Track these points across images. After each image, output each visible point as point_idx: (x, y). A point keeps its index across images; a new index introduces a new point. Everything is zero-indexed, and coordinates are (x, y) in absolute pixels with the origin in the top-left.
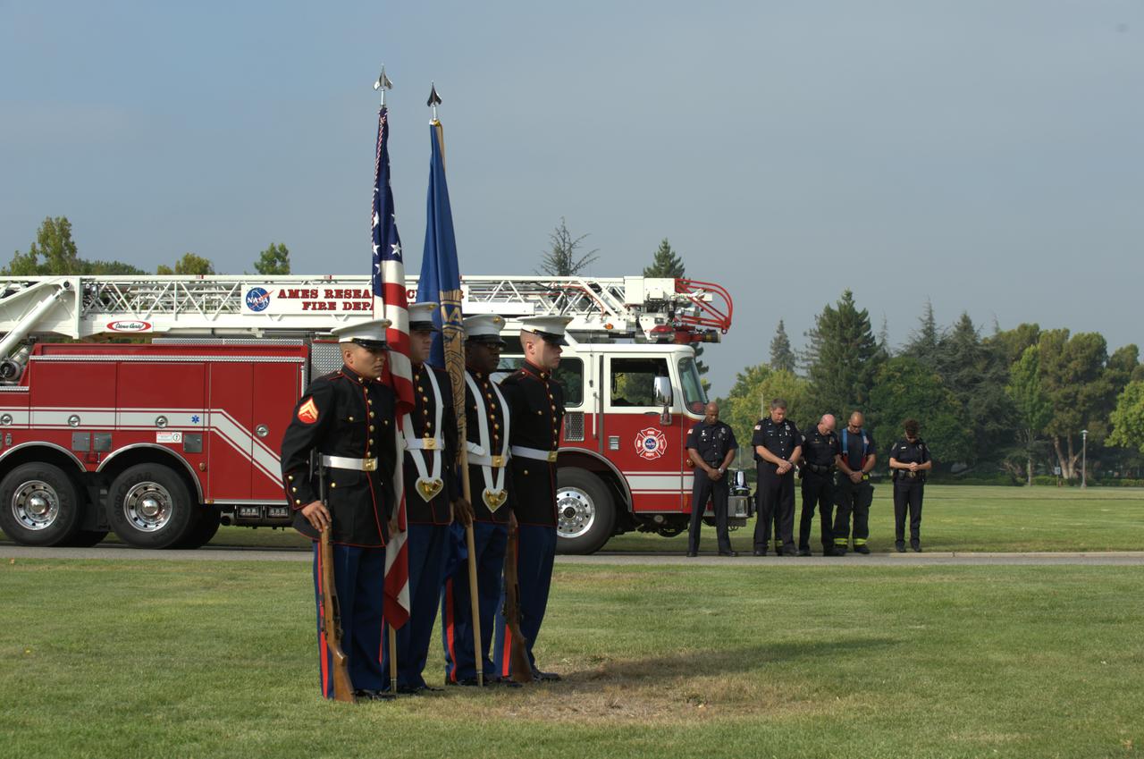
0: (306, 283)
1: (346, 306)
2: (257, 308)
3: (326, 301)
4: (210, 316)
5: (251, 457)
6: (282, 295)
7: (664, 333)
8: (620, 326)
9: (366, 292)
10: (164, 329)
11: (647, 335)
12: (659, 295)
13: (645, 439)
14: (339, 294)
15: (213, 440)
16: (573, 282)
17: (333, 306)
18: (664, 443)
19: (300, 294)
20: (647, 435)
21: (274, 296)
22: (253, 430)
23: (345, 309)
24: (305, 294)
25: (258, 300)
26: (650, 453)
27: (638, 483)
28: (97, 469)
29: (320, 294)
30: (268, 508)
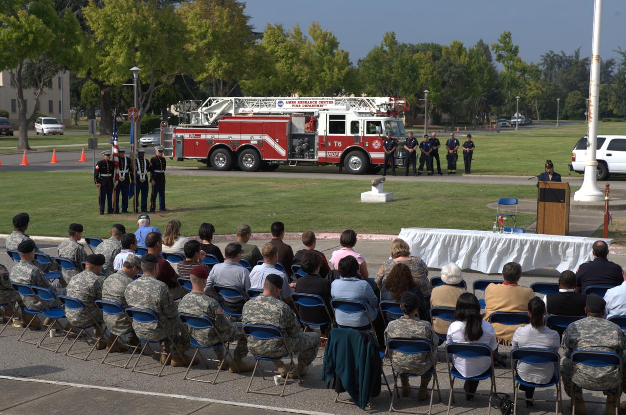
0: (293, 99)
1: (303, 106)
2: (281, 106)
3: (298, 104)
4: (269, 108)
5: (274, 147)
6: (287, 103)
8: (375, 111)
9: (308, 102)
10: (257, 112)
11: (380, 114)
12: (385, 102)
14: (301, 102)
15: (263, 143)
17: (300, 106)
18: (380, 145)
19: (291, 102)
20: (375, 142)
21: (285, 103)
22: (275, 140)
25: (281, 104)
26: (376, 147)
27: (373, 155)
28: (236, 150)
29: (297, 102)
30: (279, 161)
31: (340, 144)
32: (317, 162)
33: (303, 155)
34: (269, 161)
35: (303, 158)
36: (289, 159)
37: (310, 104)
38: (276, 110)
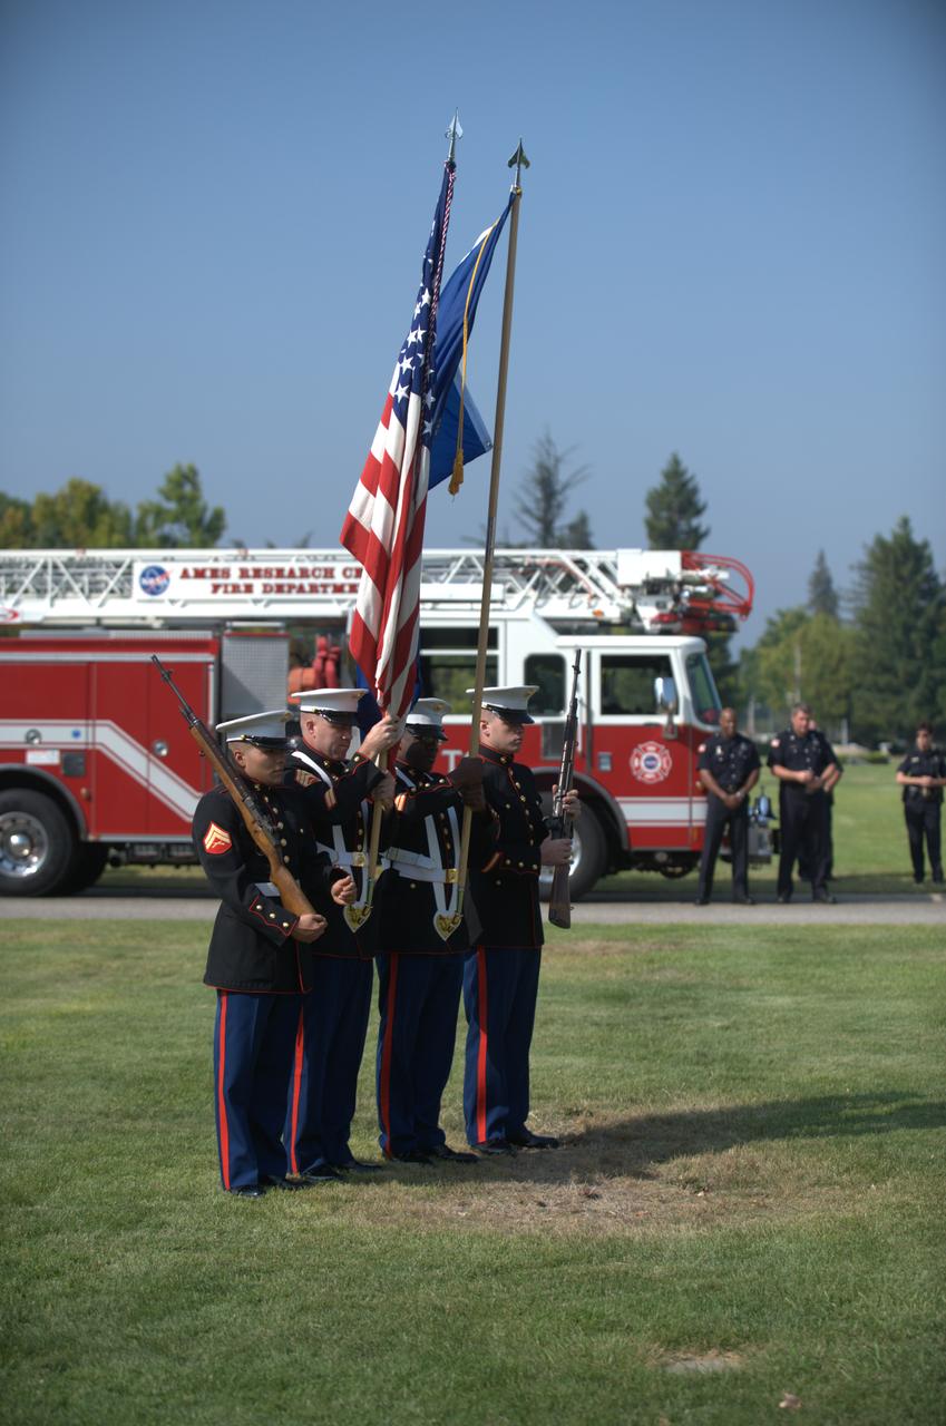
0: (216, 560)
1: (267, 589)
2: (154, 591)
3: (242, 582)
5: (147, 781)
7: (667, 622)
8: (613, 613)
9: (292, 570)
10: (37, 619)
11: (647, 625)
12: (661, 574)
13: (644, 757)
15: (92, 763)
16: (552, 557)
18: (668, 762)
19: (208, 573)
20: (645, 750)
22: (149, 747)
23: (265, 591)
24: (215, 573)
25: (155, 581)
26: (650, 775)
27: (636, 812)
29: (234, 573)
30: (169, 845)
34: (117, 846)
37: (297, 582)
38: (134, 607)
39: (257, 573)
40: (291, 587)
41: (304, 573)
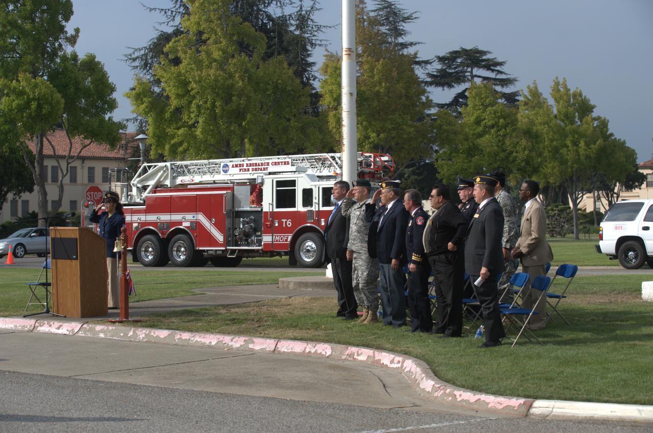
0: (241, 161)
2: (225, 172)
3: (247, 168)
4: (212, 176)
5: (210, 231)
6: (233, 166)
9: (259, 164)
10: (198, 182)
14: (250, 164)
15: (197, 225)
16: (325, 156)
17: (248, 170)
21: (230, 167)
22: (210, 220)
24: (240, 165)
25: (226, 169)
28: (165, 236)
29: (245, 165)
30: (216, 250)
31: (289, 223)
32: (262, 250)
33: (246, 240)
34: (204, 251)
35: (248, 245)
36: (228, 248)
37: (260, 167)
38: (220, 177)
39: (250, 166)
40: (259, 169)
41: (262, 164)
